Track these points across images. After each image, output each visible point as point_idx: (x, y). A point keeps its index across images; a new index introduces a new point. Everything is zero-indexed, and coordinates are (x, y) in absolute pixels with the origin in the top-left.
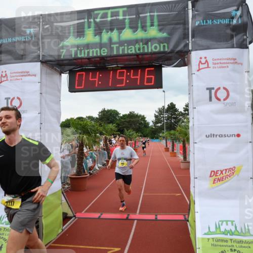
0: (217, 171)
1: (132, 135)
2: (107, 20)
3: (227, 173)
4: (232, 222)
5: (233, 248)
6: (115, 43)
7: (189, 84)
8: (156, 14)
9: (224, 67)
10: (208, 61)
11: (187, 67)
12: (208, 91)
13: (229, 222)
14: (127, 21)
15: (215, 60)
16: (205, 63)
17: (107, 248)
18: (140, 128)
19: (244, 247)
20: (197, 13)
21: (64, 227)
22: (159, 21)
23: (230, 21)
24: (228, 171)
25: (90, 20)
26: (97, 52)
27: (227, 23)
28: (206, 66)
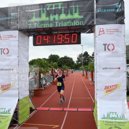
0: (108, 86)
1: (66, 68)
2: (53, 9)
3: (113, 88)
4: (116, 113)
5: (116, 126)
6: (57, 21)
7: (94, 42)
8: (77, 6)
9: (112, 34)
10: (104, 30)
11: (93, 33)
12: (104, 46)
13: (114, 113)
14: (63, 10)
15: (108, 30)
16: (102, 32)
17: (52, 125)
18: (69, 64)
19: (122, 125)
20: (98, 6)
21: (30, 115)
22: (79, 10)
23: (115, 10)
24: (114, 86)
25: (44, 9)
26: (47, 25)
27: (114, 11)
28: (103, 33)
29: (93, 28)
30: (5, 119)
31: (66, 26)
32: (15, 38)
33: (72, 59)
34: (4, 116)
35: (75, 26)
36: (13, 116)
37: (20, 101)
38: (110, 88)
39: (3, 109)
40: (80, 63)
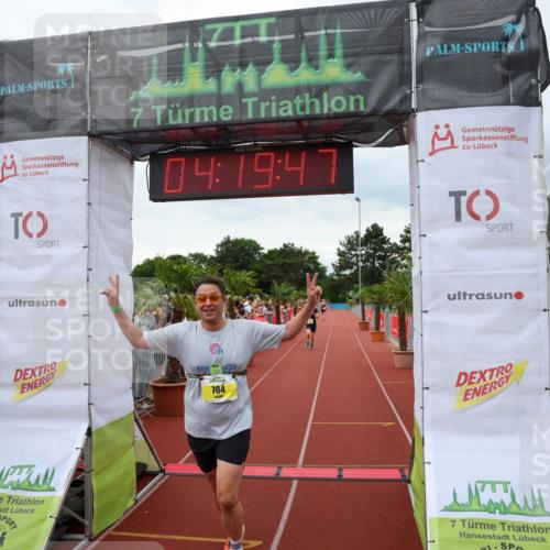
0: (472, 373)
1: (289, 293)
2: (233, 46)
3: (495, 378)
4: (509, 486)
5: (508, 542)
6: (250, 95)
7: (412, 184)
8: (338, 31)
9: (485, 150)
10: (453, 133)
11: (406, 146)
12: (453, 198)
13: (497, 486)
14: (276, 47)
15: (469, 130)
16: (446, 139)
19: (532, 539)
20: (427, 29)
21: (139, 495)
22: (345, 48)
23: (500, 46)
24: (495, 372)
25: (195, 45)
26: (210, 112)
27: (493, 50)
28: (449, 145)
29: (405, 123)
30: (32, 511)
31: (288, 117)
32: (73, 168)
33: (317, 258)
34: (28, 501)
35: (328, 114)
36: (67, 502)
37: (94, 437)
38: (479, 381)
39: (21, 467)
40: (351, 274)
